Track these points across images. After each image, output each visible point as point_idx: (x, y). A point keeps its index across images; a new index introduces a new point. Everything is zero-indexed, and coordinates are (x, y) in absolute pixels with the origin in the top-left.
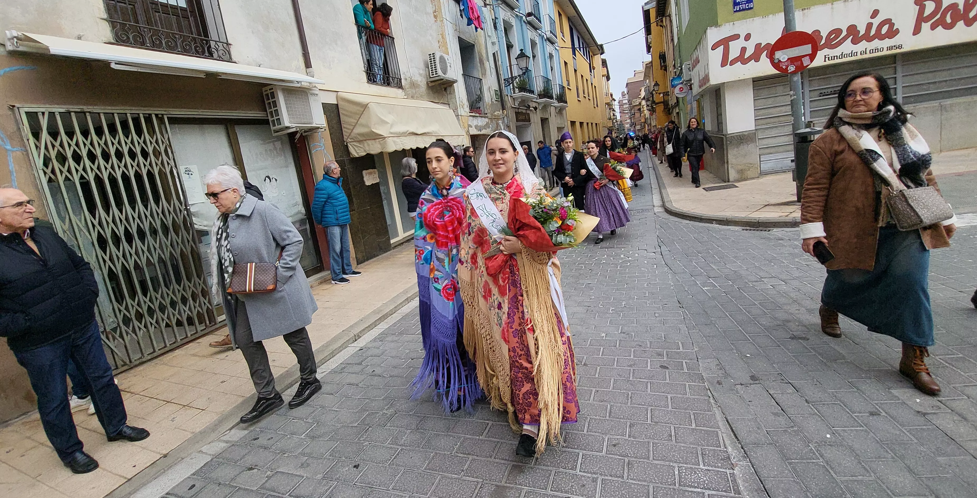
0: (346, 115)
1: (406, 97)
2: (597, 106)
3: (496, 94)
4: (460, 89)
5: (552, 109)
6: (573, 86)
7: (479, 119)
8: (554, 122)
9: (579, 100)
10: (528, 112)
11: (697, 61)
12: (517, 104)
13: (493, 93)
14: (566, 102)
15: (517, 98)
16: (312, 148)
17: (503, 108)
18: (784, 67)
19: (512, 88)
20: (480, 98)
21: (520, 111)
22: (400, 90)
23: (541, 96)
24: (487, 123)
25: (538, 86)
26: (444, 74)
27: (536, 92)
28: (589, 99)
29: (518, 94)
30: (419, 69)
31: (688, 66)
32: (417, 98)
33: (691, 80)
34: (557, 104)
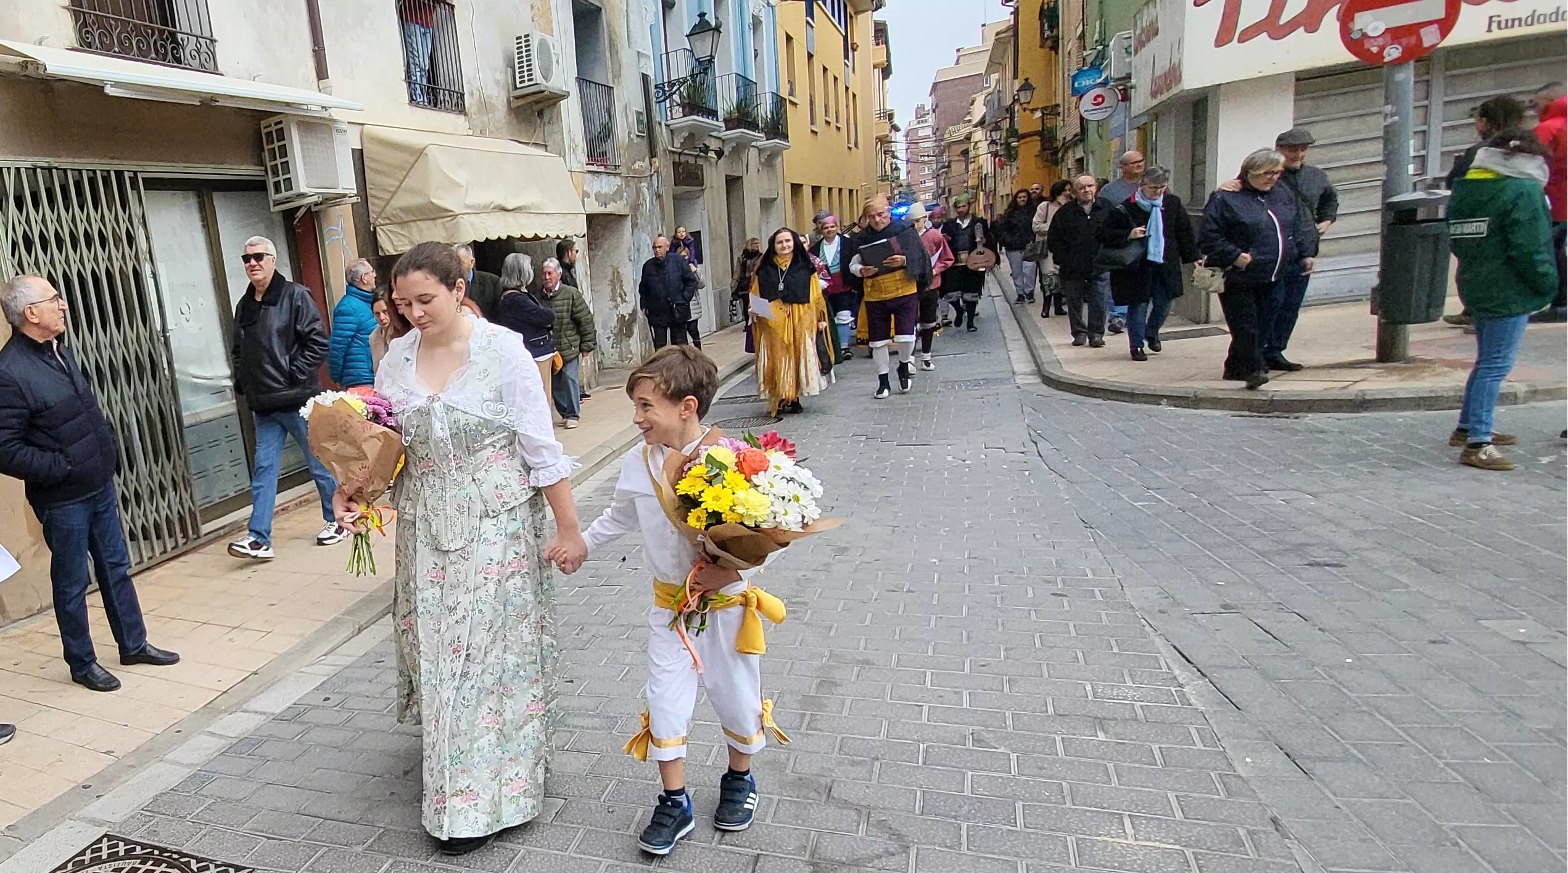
0: (377, 171)
1: (471, 132)
2: (856, 145)
3: (639, 122)
4: (571, 112)
5: (753, 153)
6: (801, 97)
7: (604, 178)
8: (754, 186)
9: (814, 132)
10: (700, 162)
11: (1152, 31)
12: (677, 144)
13: (632, 118)
14: (785, 137)
15: (682, 129)
16: (326, 237)
17: (653, 154)
18: (1375, 50)
19: (668, 106)
20: (607, 132)
21: (683, 159)
22: (462, 117)
23: (730, 123)
24: (620, 187)
25: (725, 98)
26: (546, 78)
27: (721, 114)
28: (838, 128)
29: (679, 119)
30: (496, 70)
31: (1126, 43)
32: (492, 135)
33: (1129, 77)
34: (763, 143)
